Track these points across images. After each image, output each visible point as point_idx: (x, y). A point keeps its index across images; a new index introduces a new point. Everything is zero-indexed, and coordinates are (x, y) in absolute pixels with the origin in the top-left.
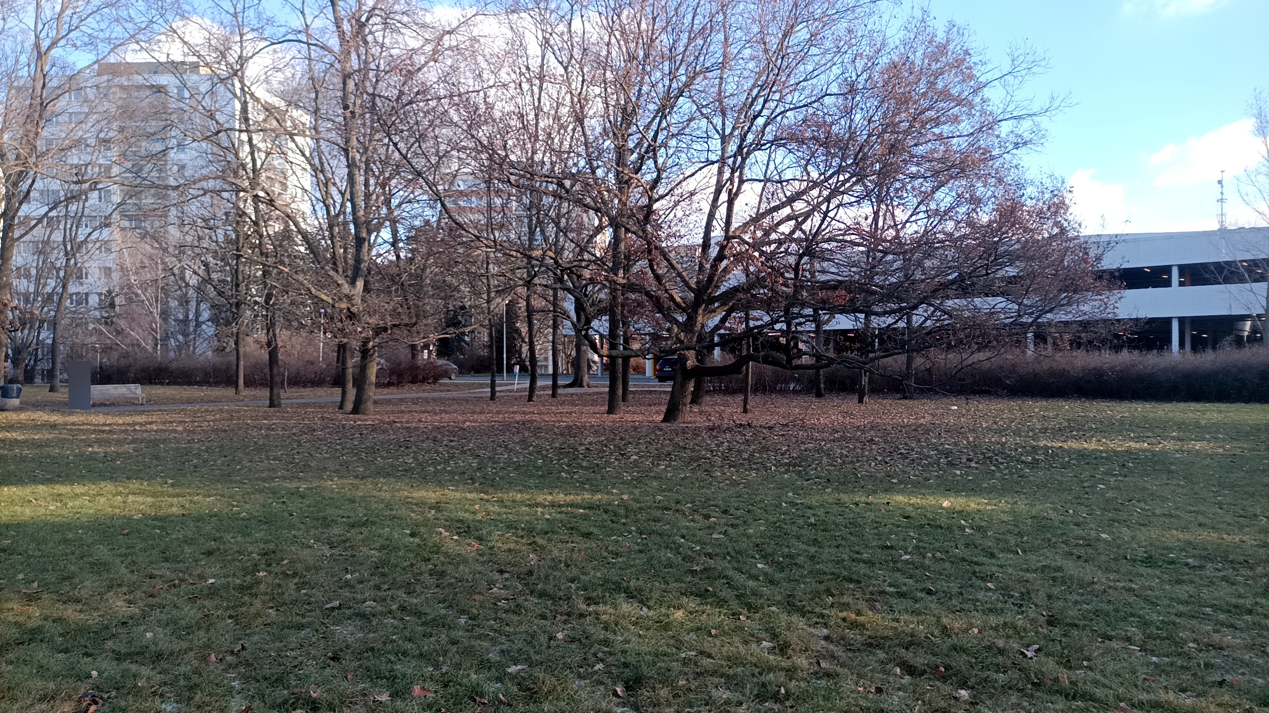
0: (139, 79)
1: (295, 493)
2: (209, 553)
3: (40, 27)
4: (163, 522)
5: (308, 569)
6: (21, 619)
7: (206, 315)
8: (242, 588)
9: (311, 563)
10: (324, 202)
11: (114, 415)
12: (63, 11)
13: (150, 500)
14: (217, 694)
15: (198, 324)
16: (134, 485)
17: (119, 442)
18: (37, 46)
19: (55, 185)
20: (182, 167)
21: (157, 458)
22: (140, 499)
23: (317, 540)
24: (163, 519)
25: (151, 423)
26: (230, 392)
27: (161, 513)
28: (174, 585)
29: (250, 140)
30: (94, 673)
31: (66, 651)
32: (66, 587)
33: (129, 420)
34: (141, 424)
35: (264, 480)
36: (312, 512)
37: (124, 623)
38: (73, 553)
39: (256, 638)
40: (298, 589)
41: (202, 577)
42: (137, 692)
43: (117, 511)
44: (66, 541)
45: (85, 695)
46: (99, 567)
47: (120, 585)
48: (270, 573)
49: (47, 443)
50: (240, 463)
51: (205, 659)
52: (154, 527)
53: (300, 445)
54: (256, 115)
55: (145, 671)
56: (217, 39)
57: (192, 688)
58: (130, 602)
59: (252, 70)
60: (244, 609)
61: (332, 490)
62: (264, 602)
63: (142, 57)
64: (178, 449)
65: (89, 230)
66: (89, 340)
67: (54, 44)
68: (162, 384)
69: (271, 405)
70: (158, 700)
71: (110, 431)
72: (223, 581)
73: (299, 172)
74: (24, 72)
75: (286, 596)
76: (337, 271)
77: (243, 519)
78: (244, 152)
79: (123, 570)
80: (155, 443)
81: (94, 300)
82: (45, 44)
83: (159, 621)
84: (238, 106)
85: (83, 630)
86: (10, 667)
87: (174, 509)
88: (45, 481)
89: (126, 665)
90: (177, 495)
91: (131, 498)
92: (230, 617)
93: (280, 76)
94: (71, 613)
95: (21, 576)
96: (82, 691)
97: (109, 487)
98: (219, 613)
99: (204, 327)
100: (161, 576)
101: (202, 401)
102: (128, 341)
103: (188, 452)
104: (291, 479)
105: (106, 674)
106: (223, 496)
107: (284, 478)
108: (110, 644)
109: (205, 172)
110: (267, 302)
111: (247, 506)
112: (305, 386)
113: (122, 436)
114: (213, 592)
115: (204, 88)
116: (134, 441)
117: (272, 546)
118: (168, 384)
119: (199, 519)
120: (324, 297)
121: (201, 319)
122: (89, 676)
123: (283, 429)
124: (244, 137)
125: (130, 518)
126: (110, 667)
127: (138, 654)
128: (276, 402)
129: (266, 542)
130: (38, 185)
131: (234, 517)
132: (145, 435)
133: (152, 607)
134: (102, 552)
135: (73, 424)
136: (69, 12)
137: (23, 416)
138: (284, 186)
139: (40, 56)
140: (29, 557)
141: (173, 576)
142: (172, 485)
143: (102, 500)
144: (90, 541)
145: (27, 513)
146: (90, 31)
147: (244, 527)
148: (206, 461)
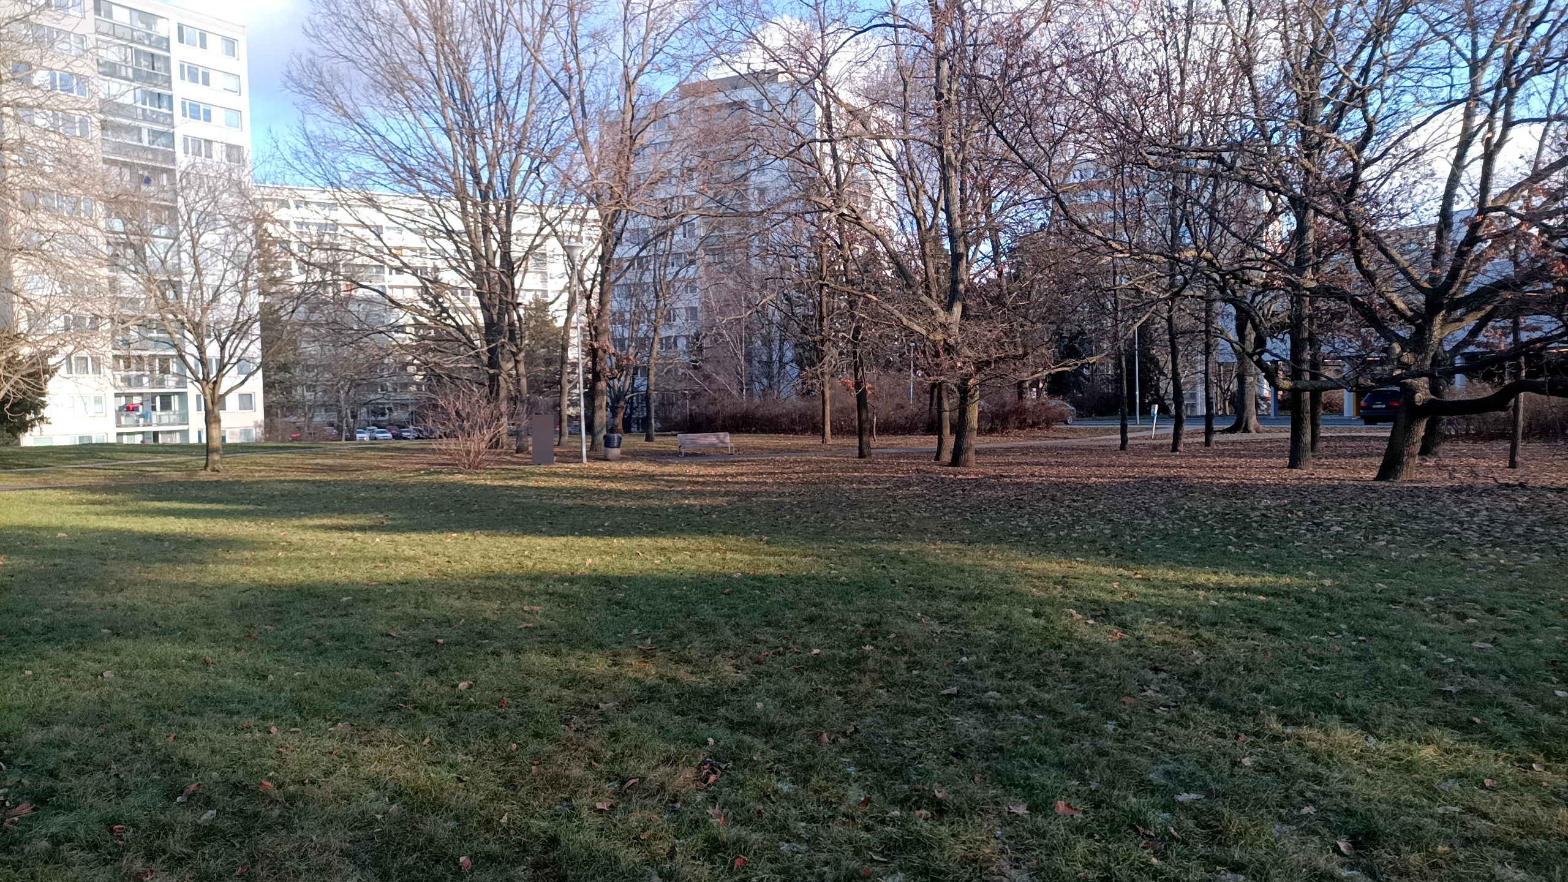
0: (720, 97)
1: (894, 557)
2: (811, 620)
3: (628, 55)
4: (763, 581)
5: (917, 646)
6: (640, 676)
7: (789, 354)
8: (848, 663)
9: (921, 640)
10: (915, 216)
11: (706, 466)
12: (647, 34)
13: (747, 557)
14: (833, 780)
15: (782, 365)
16: (731, 541)
17: (713, 494)
18: (626, 76)
19: (644, 223)
20: (762, 192)
21: (750, 511)
22: (738, 556)
23: (925, 613)
24: (763, 579)
25: (742, 474)
26: (816, 441)
27: (759, 572)
28: (779, 653)
29: (834, 150)
30: (711, 740)
31: (682, 713)
32: (676, 646)
33: (720, 470)
34: (732, 476)
35: (860, 540)
36: (916, 580)
37: (734, 690)
38: (680, 611)
39: (868, 720)
40: (909, 669)
41: (806, 646)
42: (753, 766)
43: (717, 568)
44: (672, 598)
45: (704, 763)
46: (705, 628)
47: (726, 649)
48: (877, 647)
49: (647, 495)
50: (833, 521)
51: (817, 738)
52: (754, 588)
53: (895, 502)
54: (839, 123)
55: (759, 743)
56: (798, 38)
57: (808, 768)
58: (737, 667)
59: (833, 70)
60: (853, 686)
61: (936, 556)
62: (873, 681)
63: (724, 72)
64: (769, 502)
65: (676, 269)
66: (680, 386)
67: (640, 71)
68: (749, 432)
69: (861, 455)
70: (774, 778)
71: (704, 483)
72: (829, 652)
73: (884, 181)
74: (614, 107)
75: (896, 676)
76: (930, 296)
77: (842, 584)
78: (828, 165)
79: (728, 632)
80: (746, 496)
81: (682, 343)
82: (633, 73)
83: (768, 691)
84: (819, 112)
85: (696, 693)
86: (635, 725)
87: (772, 569)
88: (651, 534)
89: (739, 735)
90: (774, 554)
91: (729, 555)
92: (839, 694)
93: (863, 71)
94: (683, 673)
95: (636, 631)
96: (701, 758)
97: (706, 542)
98: (827, 688)
99: (788, 367)
100: (766, 642)
101: (789, 451)
102: (714, 387)
103: (781, 505)
104: (891, 540)
105: (721, 743)
106: (819, 556)
107: (882, 539)
108: (722, 711)
109: (787, 193)
110: (855, 337)
111: (846, 569)
112: (895, 434)
113: (715, 488)
114: (818, 664)
115: (784, 97)
116: (727, 494)
117: (876, 617)
118: (755, 432)
119: (797, 581)
120: (916, 328)
121: (785, 360)
122: (706, 743)
123: (876, 483)
124: (827, 148)
125: (729, 577)
126: (726, 737)
127: (751, 725)
128: (866, 451)
129: (869, 612)
130: (630, 224)
131: (833, 581)
132: (737, 487)
133: (759, 674)
134: (706, 611)
135: (670, 475)
136: (653, 34)
137: (625, 466)
138: (868, 200)
139: (629, 86)
140: (641, 612)
141: (777, 642)
142: (768, 543)
143: (702, 556)
144: (694, 599)
145: (635, 566)
146: (672, 52)
147: (845, 591)
148: (798, 517)
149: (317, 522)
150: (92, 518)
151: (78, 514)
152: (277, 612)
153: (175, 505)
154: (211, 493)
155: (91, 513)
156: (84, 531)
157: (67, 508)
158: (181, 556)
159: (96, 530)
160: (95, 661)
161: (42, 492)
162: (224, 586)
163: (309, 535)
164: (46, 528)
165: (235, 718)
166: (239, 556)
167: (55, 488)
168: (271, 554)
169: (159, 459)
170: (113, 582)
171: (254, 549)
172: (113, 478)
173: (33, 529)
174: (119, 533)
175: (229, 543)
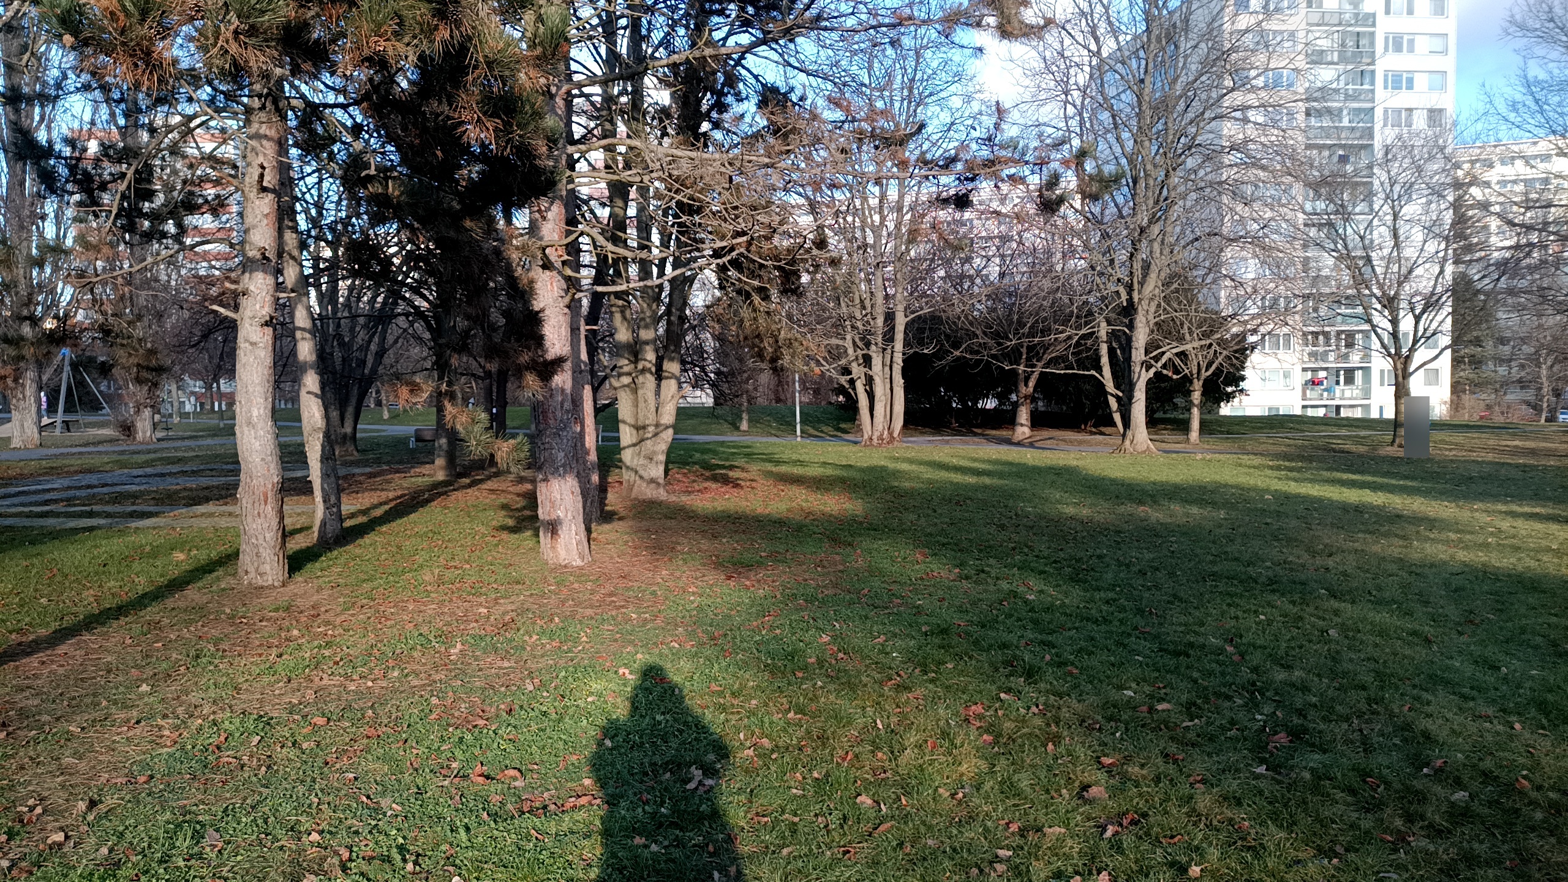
149: (1527, 509)
150: (1293, 484)
151: (1280, 479)
152: (1497, 601)
153: (1369, 478)
154: (1404, 469)
155: (1288, 479)
156: (1288, 497)
157: (1269, 472)
158: (1383, 529)
159: (1298, 496)
160: (1319, 618)
161: (1245, 457)
162: (1432, 565)
163: (1520, 523)
164: (1255, 489)
165: (1471, 704)
166: (1443, 536)
167: (1256, 454)
168: (1480, 539)
169: (1344, 432)
170: (1321, 547)
171: (1458, 531)
172: (1302, 447)
173: (1243, 489)
174: (1319, 500)
175: (1432, 523)
